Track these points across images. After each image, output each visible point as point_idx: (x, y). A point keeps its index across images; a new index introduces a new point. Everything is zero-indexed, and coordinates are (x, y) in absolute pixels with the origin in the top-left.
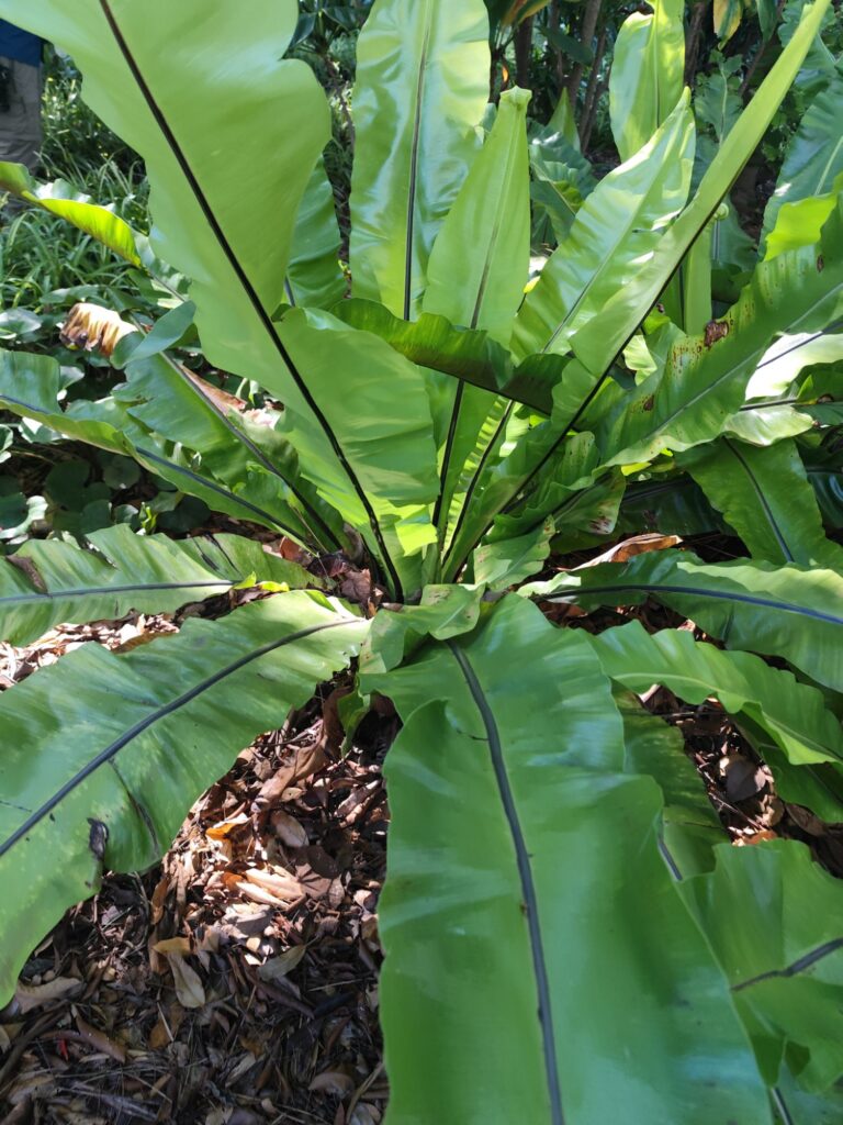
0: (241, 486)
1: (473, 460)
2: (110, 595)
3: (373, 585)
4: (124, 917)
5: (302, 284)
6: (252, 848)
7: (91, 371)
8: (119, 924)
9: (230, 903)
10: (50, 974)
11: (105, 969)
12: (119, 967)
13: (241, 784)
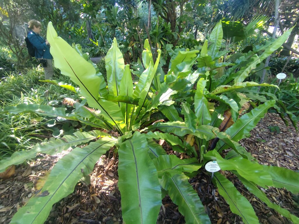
0: (96, 123)
1: (130, 113)
2: (78, 141)
3: (118, 134)
4: (86, 193)
5: (102, 92)
6: (105, 178)
7: (68, 108)
8: (85, 194)
9: (103, 187)
10: (74, 204)
11: (84, 201)
12: (86, 200)
13: (102, 169)
